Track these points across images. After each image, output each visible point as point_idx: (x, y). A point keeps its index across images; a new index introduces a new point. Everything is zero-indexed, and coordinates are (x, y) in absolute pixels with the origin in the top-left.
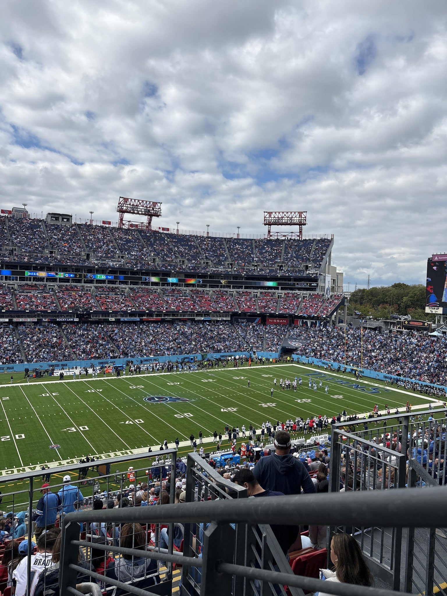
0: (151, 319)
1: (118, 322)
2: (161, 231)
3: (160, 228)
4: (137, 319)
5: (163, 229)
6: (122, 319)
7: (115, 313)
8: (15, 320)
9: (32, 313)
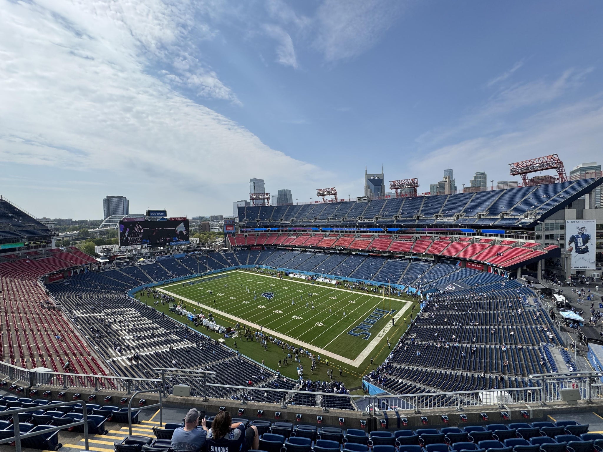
0: (375, 254)
1: (356, 254)
2: (424, 195)
3: (423, 193)
4: (367, 254)
5: (426, 194)
6: (359, 253)
7: (353, 250)
8: (316, 250)
9: (320, 248)
